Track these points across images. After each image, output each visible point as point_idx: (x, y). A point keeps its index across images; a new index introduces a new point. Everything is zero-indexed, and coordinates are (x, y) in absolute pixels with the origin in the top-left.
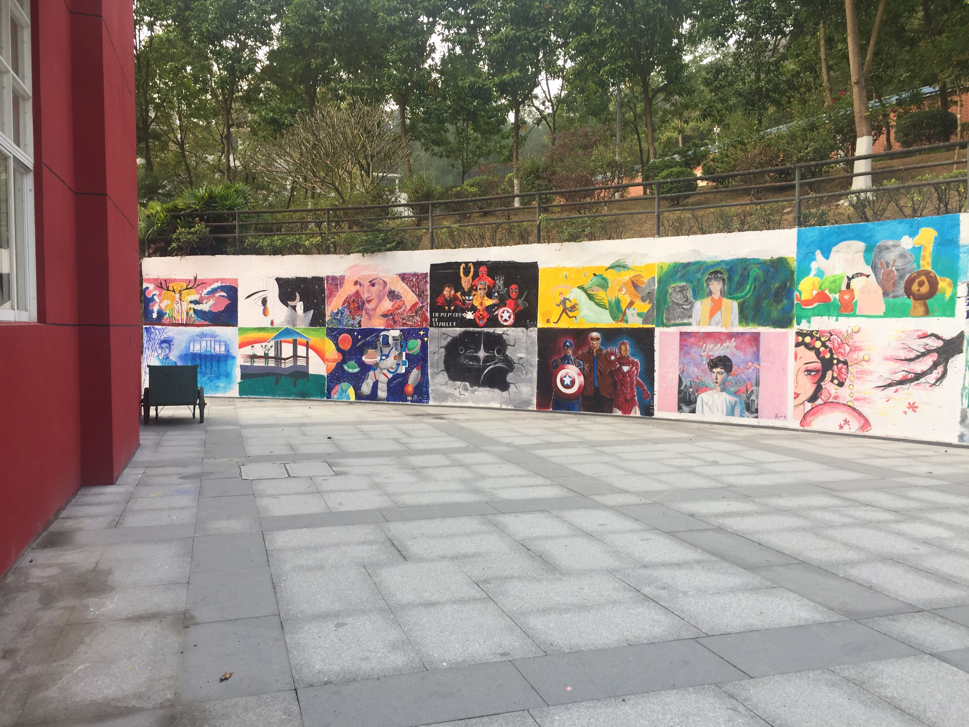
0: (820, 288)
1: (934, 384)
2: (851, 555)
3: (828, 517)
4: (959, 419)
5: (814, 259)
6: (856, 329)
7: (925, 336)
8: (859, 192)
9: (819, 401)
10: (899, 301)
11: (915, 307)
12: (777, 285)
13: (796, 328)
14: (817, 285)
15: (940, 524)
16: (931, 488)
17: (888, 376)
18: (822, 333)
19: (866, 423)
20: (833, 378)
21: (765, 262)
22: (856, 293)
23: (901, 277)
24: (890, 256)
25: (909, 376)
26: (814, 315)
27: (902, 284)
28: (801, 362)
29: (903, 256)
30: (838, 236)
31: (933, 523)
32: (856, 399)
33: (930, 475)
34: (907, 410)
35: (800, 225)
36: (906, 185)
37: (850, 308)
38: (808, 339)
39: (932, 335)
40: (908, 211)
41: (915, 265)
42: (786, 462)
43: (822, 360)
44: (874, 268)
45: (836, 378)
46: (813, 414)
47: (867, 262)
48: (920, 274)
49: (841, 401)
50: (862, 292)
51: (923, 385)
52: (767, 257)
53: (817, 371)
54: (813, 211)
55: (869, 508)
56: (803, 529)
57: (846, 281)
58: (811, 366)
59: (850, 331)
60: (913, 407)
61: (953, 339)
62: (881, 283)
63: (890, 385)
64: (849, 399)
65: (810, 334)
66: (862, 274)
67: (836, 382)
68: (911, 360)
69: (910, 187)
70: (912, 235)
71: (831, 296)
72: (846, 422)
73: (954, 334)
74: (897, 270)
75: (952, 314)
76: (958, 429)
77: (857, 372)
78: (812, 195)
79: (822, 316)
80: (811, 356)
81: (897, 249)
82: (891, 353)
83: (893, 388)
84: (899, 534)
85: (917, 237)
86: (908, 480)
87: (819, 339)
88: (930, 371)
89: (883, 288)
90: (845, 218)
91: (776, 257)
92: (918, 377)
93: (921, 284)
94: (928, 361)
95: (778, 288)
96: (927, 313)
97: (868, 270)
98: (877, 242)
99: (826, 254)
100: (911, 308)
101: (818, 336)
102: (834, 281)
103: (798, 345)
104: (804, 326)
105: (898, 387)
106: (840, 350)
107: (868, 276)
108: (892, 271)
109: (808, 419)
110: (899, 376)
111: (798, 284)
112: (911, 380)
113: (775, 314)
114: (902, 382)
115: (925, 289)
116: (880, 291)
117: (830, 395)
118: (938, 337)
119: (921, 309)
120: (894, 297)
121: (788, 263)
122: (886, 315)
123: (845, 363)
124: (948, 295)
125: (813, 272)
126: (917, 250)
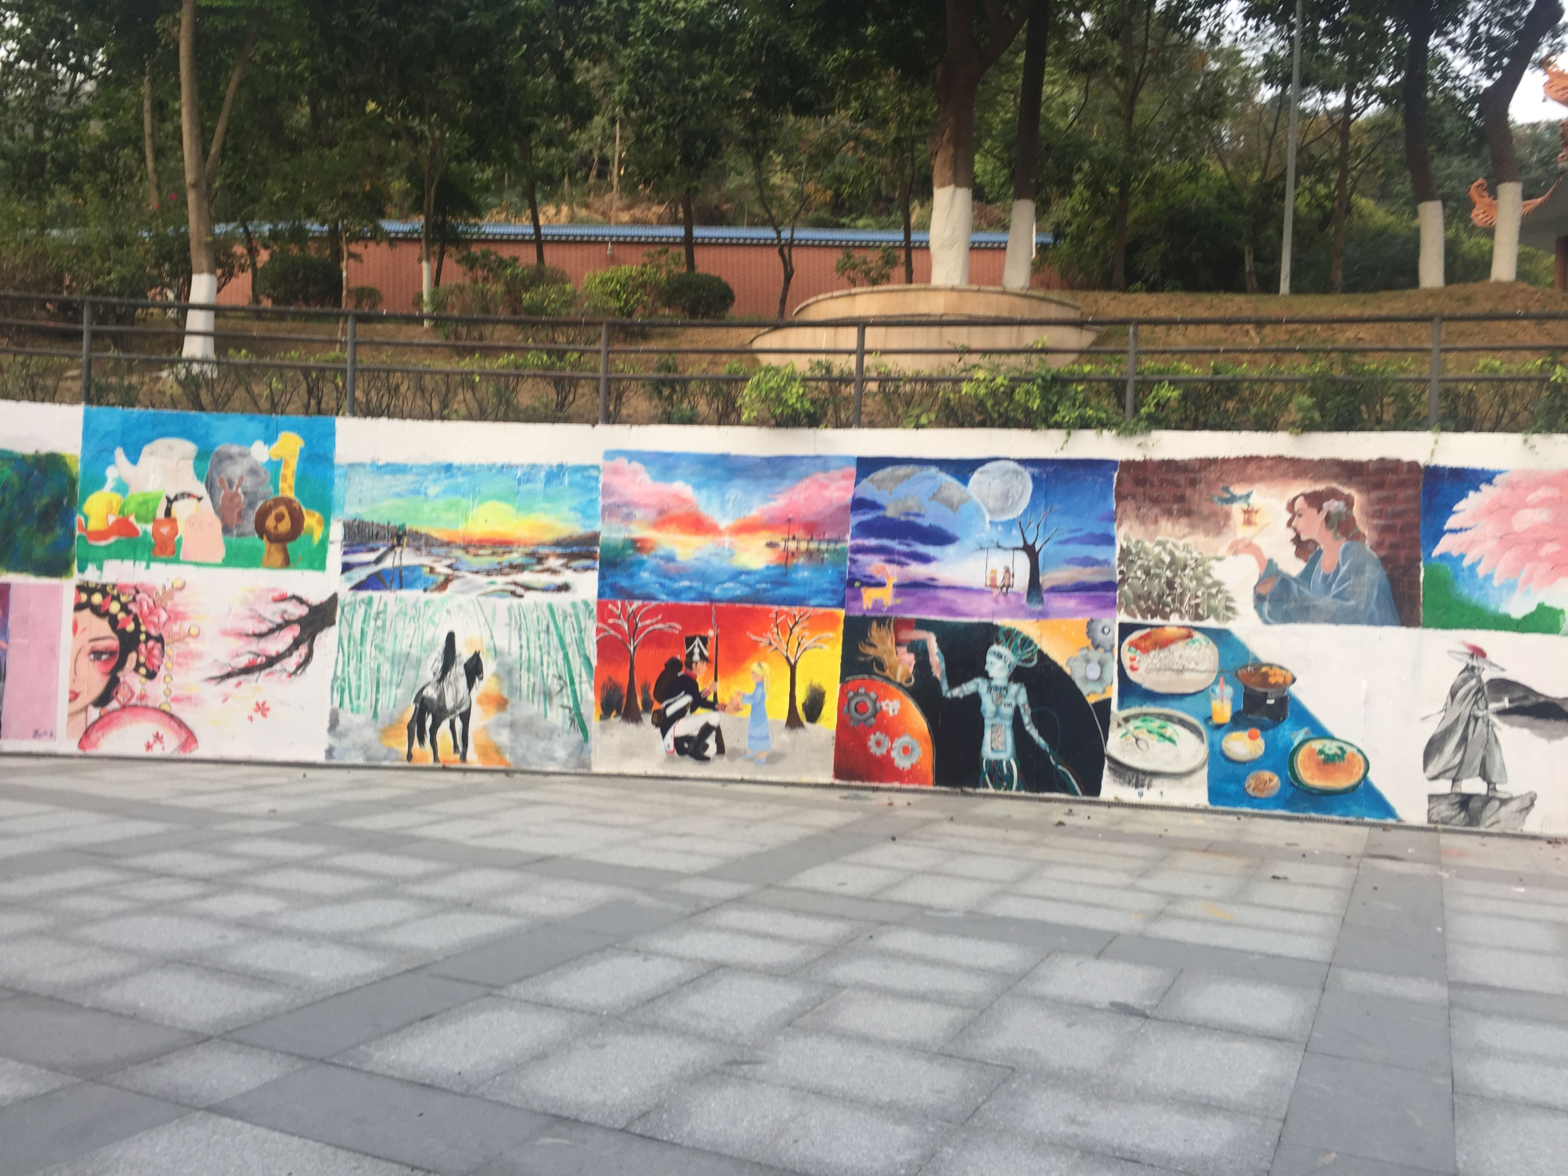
0: (121, 511)
1: (295, 673)
2: (113, 965)
3: (88, 903)
4: (327, 725)
5: (112, 462)
6: (178, 584)
7: (283, 599)
8: (191, 361)
9: (114, 705)
10: (247, 542)
11: (269, 552)
12: (45, 500)
13: (76, 578)
14: (116, 507)
15: (270, 892)
16: (270, 835)
17: (225, 659)
18: (121, 588)
19: (190, 738)
20: (138, 665)
21: (24, 458)
22: (181, 526)
23: (251, 505)
24: (235, 471)
25: (259, 661)
26: (110, 557)
27: (252, 516)
28: (83, 638)
29: (253, 471)
30: (154, 427)
31: (258, 890)
32: (176, 700)
33: (273, 815)
34: (254, 715)
35: (89, 401)
36: (262, 361)
37: (170, 550)
38: (97, 599)
39: (294, 597)
40: (264, 404)
41: (271, 488)
42: (36, 814)
43: (121, 634)
44: (210, 487)
45: (144, 665)
46: (103, 727)
47: (199, 476)
48: (278, 502)
49: (150, 703)
50: (190, 523)
51: (277, 676)
52: (27, 448)
53: (112, 653)
54: (113, 380)
55: (163, 880)
56: (39, 933)
57: (163, 504)
58: (101, 645)
59: (169, 587)
60: (262, 709)
61: (322, 604)
62: (220, 512)
63: (229, 675)
64: (164, 699)
65: (102, 589)
66: (190, 495)
67: (143, 671)
68: (261, 636)
69: (267, 366)
70: (270, 440)
71: (140, 527)
72: (158, 737)
73: (324, 597)
74: (245, 493)
75: (322, 567)
76: (325, 740)
77: (178, 655)
78: (113, 353)
79: (122, 559)
80: (103, 627)
81: (245, 461)
82: (231, 623)
83: (234, 681)
84: (203, 917)
85: (275, 446)
86: (237, 826)
87: (117, 598)
88: (289, 652)
89: (223, 520)
90: (167, 399)
91: (44, 450)
92: (271, 661)
93: (279, 518)
94: (286, 638)
95: (47, 506)
96: (287, 563)
97: (200, 489)
98: (215, 445)
99: (134, 456)
100: (265, 554)
101: (115, 592)
102: (145, 503)
103: (79, 607)
104: (92, 575)
105: (242, 678)
106: (150, 618)
107: (200, 499)
108: (237, 494)
109: (93, 736)
110: (243, 661)
111: (84, 500)
112: (261, 668)
113: (39, 552)
114: (248, 670)
115: (285, 526)
116: (218, 525)
117: (133, 694)
118: (301, 601)
119: (278, 558)
120: (240, 535)
121: (65, 464)
122: (228, 562)
123: (160, 639)
124: (317, 537)
125: (110, 484)
126: (275, 465)
